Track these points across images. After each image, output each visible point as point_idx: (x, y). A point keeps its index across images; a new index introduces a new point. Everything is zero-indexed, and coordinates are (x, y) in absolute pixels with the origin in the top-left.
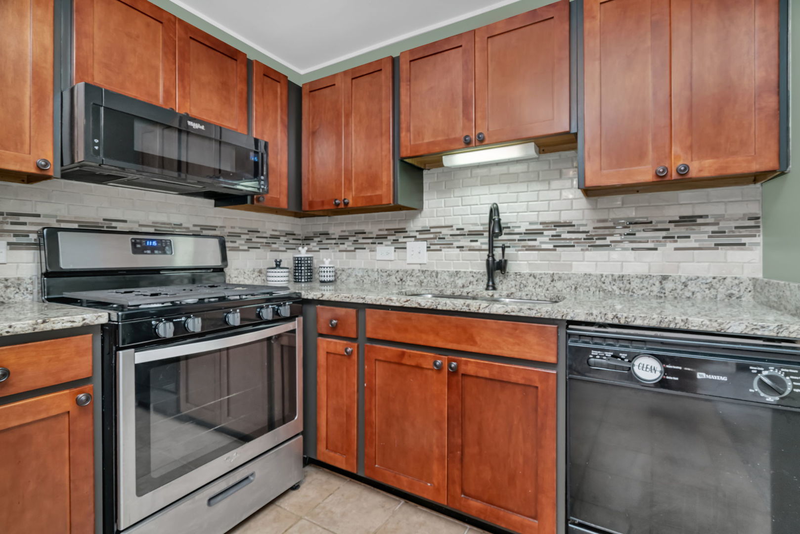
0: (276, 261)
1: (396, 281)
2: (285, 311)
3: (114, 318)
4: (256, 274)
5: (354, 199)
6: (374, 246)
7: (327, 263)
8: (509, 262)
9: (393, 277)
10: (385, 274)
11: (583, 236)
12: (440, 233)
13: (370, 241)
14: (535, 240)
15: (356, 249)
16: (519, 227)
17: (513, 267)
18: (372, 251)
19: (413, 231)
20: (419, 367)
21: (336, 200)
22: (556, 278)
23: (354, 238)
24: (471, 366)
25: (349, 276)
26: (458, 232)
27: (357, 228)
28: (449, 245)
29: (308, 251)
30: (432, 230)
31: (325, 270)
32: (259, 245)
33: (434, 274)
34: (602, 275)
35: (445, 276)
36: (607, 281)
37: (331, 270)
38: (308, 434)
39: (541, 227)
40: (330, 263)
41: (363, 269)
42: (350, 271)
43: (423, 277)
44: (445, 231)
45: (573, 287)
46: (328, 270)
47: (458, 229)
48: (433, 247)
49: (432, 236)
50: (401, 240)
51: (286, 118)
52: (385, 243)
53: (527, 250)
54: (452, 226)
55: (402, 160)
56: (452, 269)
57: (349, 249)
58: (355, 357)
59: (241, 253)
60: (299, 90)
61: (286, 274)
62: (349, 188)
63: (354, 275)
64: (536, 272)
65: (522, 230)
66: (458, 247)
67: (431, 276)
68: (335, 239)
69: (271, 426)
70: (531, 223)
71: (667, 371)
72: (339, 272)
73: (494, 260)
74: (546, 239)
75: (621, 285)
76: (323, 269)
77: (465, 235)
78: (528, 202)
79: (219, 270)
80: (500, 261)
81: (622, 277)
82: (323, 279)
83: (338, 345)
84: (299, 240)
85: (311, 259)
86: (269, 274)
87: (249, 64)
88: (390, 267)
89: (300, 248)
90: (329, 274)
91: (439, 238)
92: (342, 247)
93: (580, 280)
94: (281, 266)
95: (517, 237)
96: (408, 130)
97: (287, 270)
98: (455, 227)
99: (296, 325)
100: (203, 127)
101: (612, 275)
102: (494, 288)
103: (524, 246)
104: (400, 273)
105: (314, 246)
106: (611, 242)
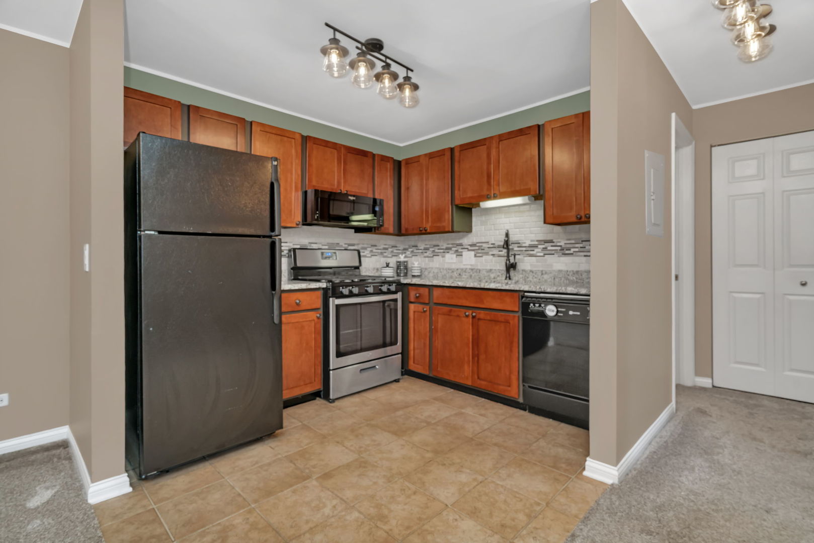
0: (386, 263)
1: (456, 275)
2: (393, 288)
3: (328, 285)
4: (375, 271)
5: (430, 227)
6: (444, 254)
7: (416, 264)
8: (518, 264)
9: (455, 273)
10: (450, 271)
11: (559, 248)
12: (482, 246)
13: (442, 251)
14: (533, 251)
15: (434, 256)
16: (525, 243)
17: (520, 266)
18: (443, 257)
19: (466, 245)
20: (458, 316)
21: (420, 228)
22: (544, 272)
23: (433, 249)
24: (482, 314)
25: (429, 273)
26: (492, 246)
27: (434, 243)
28: (487, 254)
29: (405, 257)
30: (478, 245)
31: (415, 268)
32: (376, 254)
33: (478, 271)
34: (567, 271)
35: (484, 272)
36: (570, 274)
37: (419, 268)
38: (404, 353)
39: (536, 243)
40: (418, 264)
41: (438, 268)
42: (429, 270)
43: (471, 273)
44: (485, 245)
45: (553, 278)
46: (417, 268)
47: (492, 244)
48: (478, 255)
49: (477, 248)
50: (460, 250)
51: (392, 182)
52: (451, 252)
53: (530, 256)
54: (488, 242)
55: (457, 206)
56: (489, 268)
57: (430, 256)
58: (428, 313)
59: (367, 259)
60: (399, 162)
61: (392, 271)
62: (427, 221)
63: (432, 272)
64: (534, 269)
65: (527, 245)
66: (492, 255)
67: (476, 272)
68: (421, 249)
69: (384, 345)
70: (532, 241)
71: (558, 312)
72: (423, 270)
73: (510, 262)
74: (540, 250)
75: (577, 276)
76: (413, 268)
77: (495, 247)
78: (530, 228)
79: (357, 268)
80: (513, 263)
81: (577, 272)
82: (414, 274)
83: (420, 307)
84: (399, 250)
85: (407, 262)
86: (382, 271)
87: (374, 155)
88: (454, 267)
89: (400, 256)
90: (417, 271)
91: (482, 249)
92: (425, 254)
93: (556, 274)
94: (390, 266)
95: (524, 249)
96: (459, 190)
97: (392, 269)
98: (490, 243)
99: (399, 296)
100: (354, 198)
101: (573, 271)
102: (510, 279)
103: (528, 254)
104: (459, 271)
105: (409, 254)
106: (574, 252)
